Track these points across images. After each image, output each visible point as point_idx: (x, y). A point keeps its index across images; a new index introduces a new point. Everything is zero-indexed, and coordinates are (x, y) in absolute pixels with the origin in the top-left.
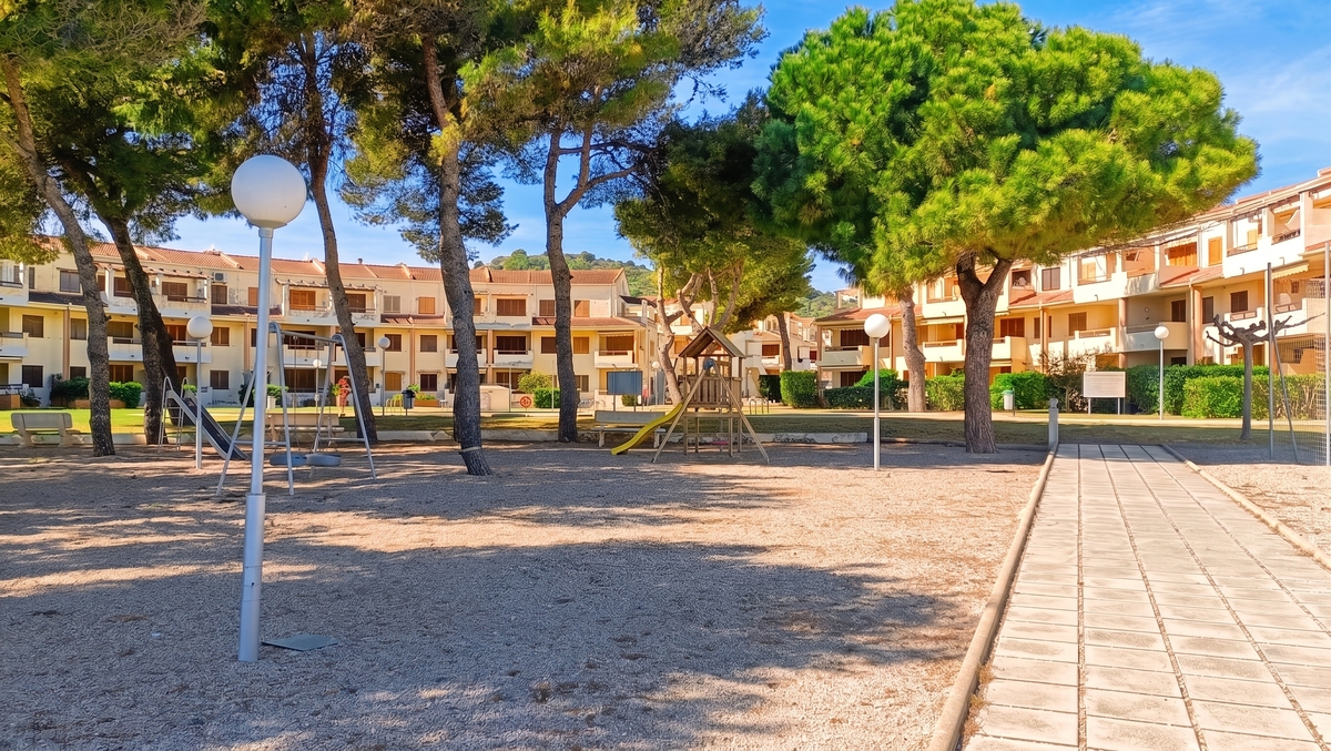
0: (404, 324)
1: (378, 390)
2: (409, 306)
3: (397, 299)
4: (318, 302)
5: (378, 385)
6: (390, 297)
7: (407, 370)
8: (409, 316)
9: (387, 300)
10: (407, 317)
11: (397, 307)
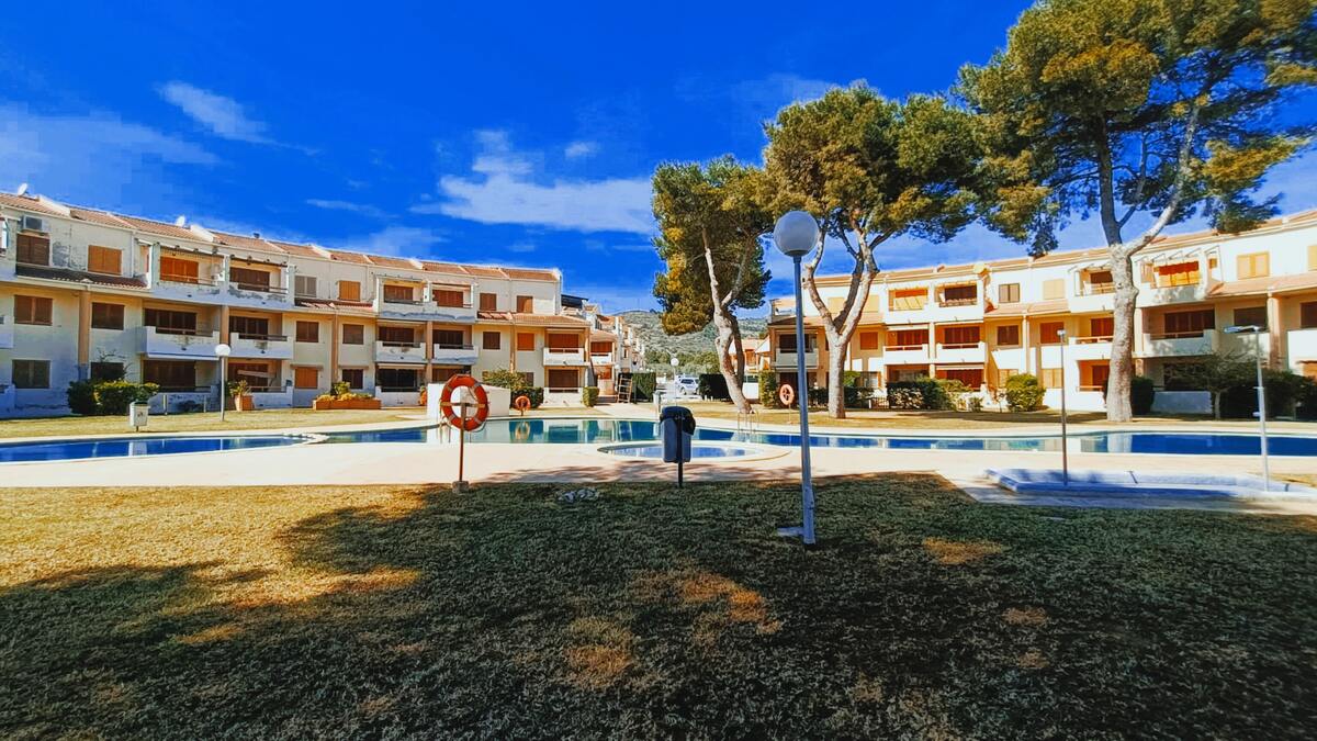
0: (323, 309)
1: (290, 389)
2: (327, 289)
3: (312, 281)
4: (201, 275)
5: (289, 382)
6: (303, 278)
7: (328, 366)
8: (330, 302)
9: (299, 280)
10: (327, 303)
11: (312, 288)
